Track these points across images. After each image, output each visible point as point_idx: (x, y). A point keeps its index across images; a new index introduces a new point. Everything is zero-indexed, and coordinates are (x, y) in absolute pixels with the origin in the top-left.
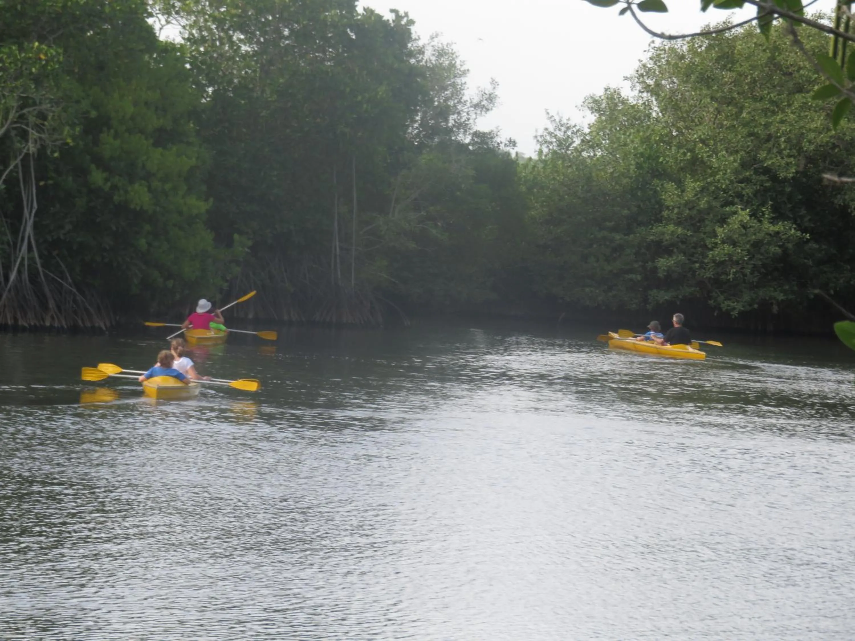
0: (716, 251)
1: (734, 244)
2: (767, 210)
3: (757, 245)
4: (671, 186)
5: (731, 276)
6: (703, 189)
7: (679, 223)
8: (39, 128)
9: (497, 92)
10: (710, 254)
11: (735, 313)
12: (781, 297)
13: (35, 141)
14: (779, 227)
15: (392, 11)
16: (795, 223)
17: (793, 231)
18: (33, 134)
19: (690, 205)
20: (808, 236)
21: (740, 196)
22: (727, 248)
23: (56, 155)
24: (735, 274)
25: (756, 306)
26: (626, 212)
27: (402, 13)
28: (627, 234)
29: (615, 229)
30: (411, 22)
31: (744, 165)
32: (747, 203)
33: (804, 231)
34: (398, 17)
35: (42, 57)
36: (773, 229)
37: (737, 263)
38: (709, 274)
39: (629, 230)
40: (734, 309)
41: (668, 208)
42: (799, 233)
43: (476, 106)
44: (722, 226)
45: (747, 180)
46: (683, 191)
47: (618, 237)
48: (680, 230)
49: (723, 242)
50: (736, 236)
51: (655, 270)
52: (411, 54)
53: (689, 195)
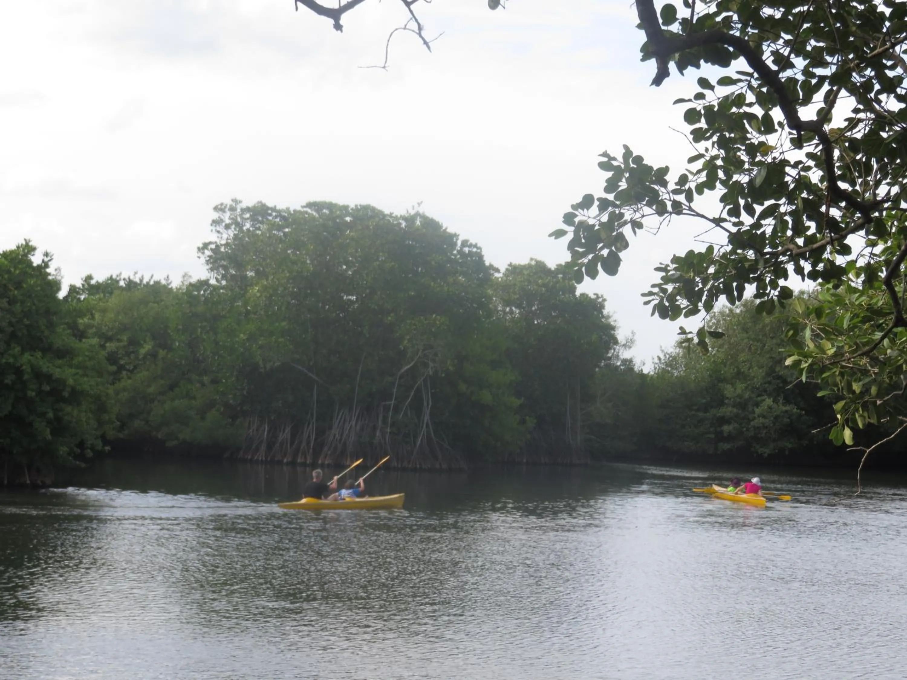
0: (756, 421)
1: (764, 417)
2: (781, 400)
3: (776, 417)
4: (729, 386)
5: (763, 435)
6: (746, 388)
7: (734, 406)
8: (434, 361)
9: (635, 338)
10: (752, 423)
11: (766, 455)
12: (790, 446)
13: (432, 368)
14: (788, 408)
15: (595, 294)
16: (796, 405)
17: (795, 410)
18: (431, 364)
19: (740, 396)
20: (804, 412)
21: (765, 391)
22: (761, 420)
23: (443, 375)
24: (766, 433)
25: (777, 451)
26: (704, 401)
27: (600, 295)
28: (705, 412)
29: (698, 410)
30: (604, 300)
31: (768, 375)
32: (769, 396)
33: (802, 409)
34: (598, 297)
35: (438, 322)
36: (784, 409)
37: (767, 427)
38: (752, 434)
39: (706, 410)
40: (765, 453)
41: (727, 398)
42: (799, 411)
43: (625, 345)
44: (757, 407)
45: (769, 383)
46: (735, 389)
47: (701, 414)
48: (735, 410)
49: (759, 416)
50: (765, 414)
51: (722, 432)
52: (603, 317)
53: (739, 391)
